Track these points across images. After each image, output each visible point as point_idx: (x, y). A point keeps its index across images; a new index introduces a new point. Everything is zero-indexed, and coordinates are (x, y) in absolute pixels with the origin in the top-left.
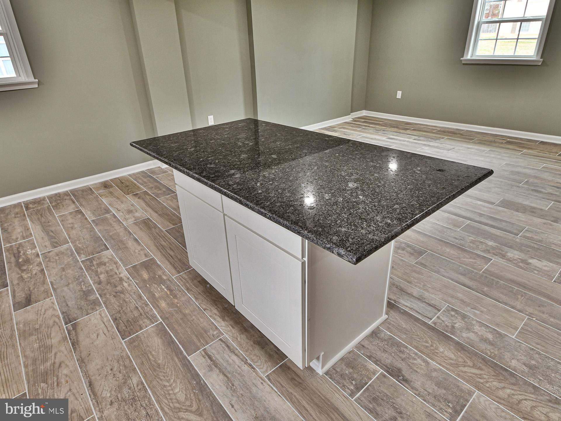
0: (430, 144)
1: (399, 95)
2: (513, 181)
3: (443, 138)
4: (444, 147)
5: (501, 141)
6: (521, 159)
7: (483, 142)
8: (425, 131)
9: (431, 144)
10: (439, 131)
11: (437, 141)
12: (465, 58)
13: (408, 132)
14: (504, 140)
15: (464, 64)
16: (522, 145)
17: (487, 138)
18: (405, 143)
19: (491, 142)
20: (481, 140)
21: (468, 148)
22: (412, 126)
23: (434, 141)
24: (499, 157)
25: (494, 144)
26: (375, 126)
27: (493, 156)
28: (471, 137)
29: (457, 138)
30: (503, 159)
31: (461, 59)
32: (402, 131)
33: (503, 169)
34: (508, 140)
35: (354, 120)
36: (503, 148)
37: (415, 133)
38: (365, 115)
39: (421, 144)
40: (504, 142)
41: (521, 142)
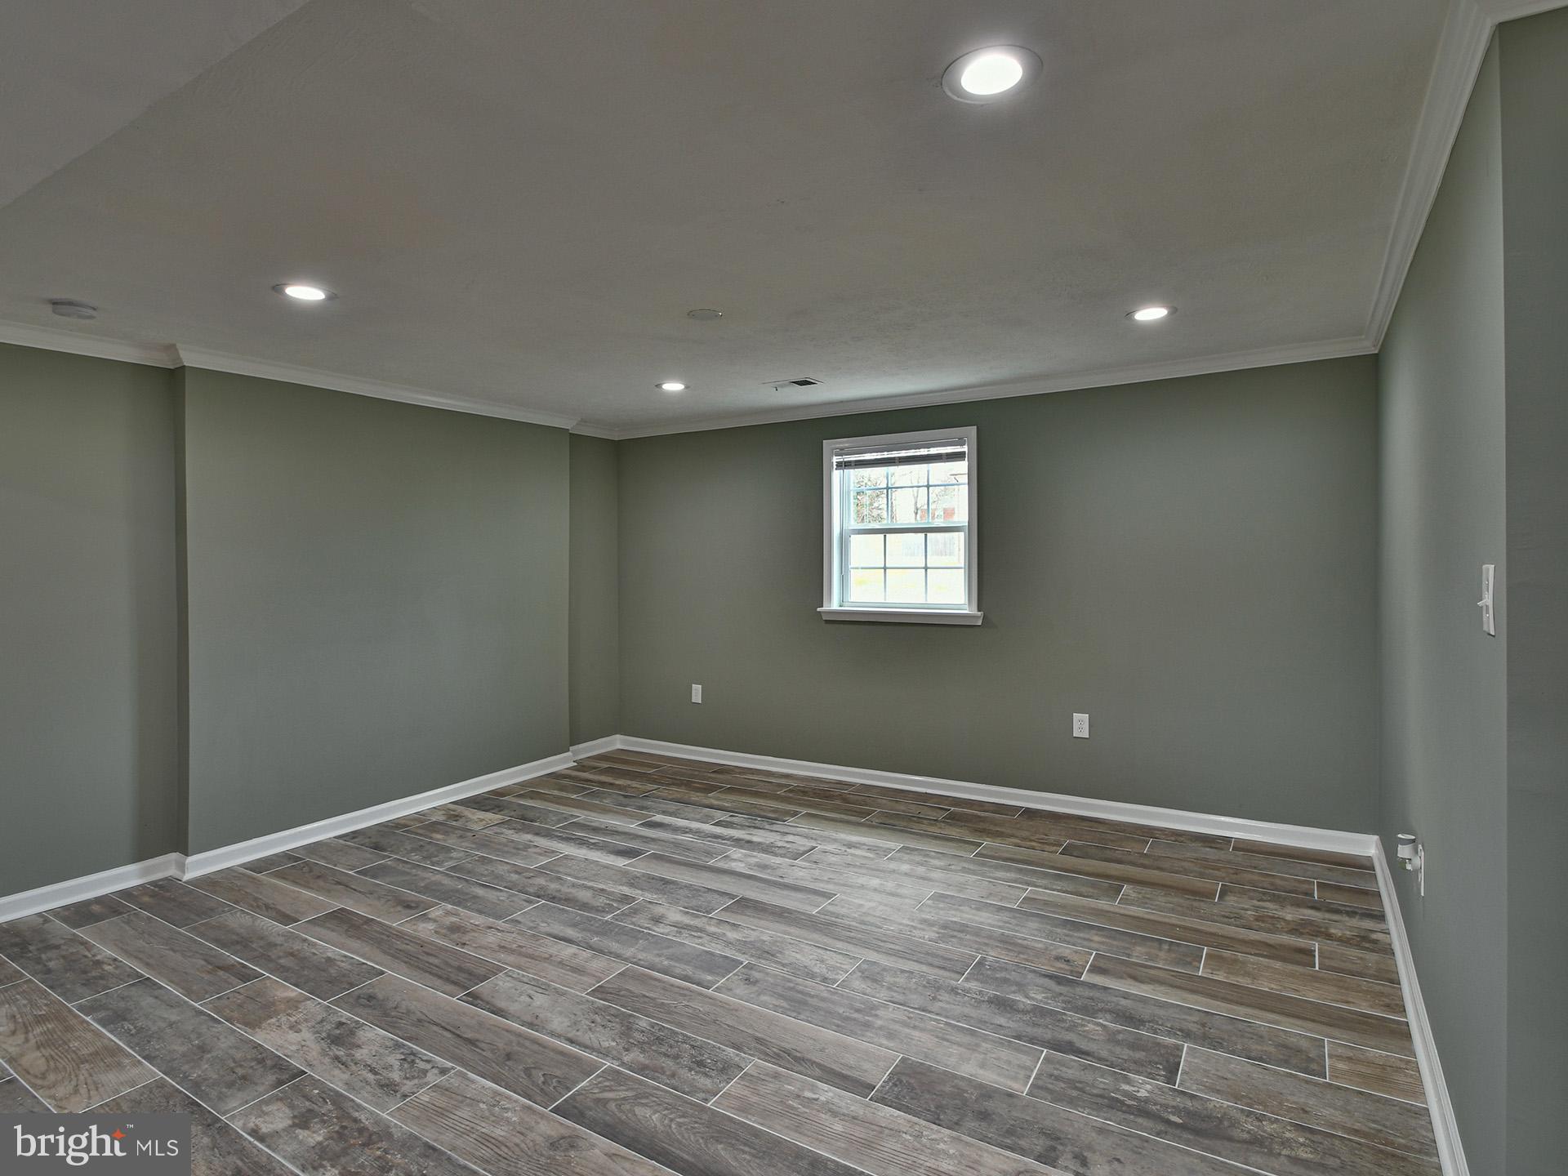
0: (755, 839)
1: (697, 693)
2: (944, 968)
3: (795, 814)
4: (788, 846)
5: (933, 815)
6: (974, 873)
7: (891, 822)
8: (757, 794)
9: (758, 837)
10: (791, 791)
11: (775, 827)
12: (825, 608)
13: (712, 798)
14: (942, 812)
15: (827, 622)
16: (981, 826)
17: (903, 808)
18: (687, 838)
19: (909, 819)
20: (887, 815)
21: (850, 845)
22: (728, 777)
23: (767, 827)
24: (921, 870)
25: (916, 828)
26: (629, 782)
27: (905, 867)
28: (866, 805)
29: (832, 810)
30: (930, 880)
31: (819, 609)
32: (695, 797)
33: (924, 916)
34: (953, 809)
35: (581, 766)
36: (936, 838)
37: (729, 800)
38: (619, 746)
39: (731, 839)
40: (941, 815)
41: (979, 813)
